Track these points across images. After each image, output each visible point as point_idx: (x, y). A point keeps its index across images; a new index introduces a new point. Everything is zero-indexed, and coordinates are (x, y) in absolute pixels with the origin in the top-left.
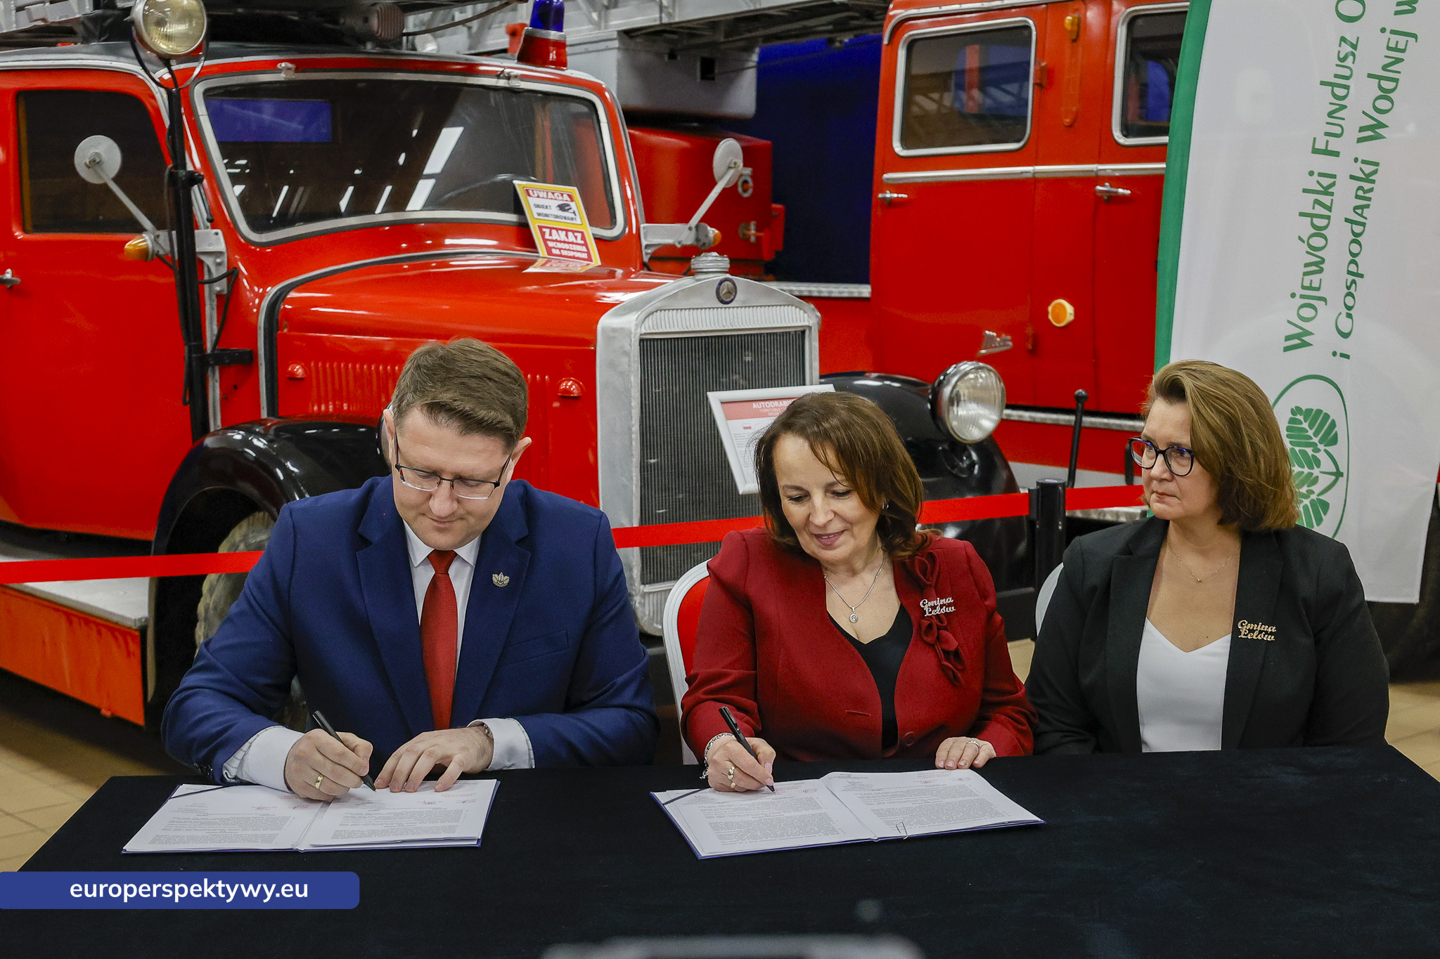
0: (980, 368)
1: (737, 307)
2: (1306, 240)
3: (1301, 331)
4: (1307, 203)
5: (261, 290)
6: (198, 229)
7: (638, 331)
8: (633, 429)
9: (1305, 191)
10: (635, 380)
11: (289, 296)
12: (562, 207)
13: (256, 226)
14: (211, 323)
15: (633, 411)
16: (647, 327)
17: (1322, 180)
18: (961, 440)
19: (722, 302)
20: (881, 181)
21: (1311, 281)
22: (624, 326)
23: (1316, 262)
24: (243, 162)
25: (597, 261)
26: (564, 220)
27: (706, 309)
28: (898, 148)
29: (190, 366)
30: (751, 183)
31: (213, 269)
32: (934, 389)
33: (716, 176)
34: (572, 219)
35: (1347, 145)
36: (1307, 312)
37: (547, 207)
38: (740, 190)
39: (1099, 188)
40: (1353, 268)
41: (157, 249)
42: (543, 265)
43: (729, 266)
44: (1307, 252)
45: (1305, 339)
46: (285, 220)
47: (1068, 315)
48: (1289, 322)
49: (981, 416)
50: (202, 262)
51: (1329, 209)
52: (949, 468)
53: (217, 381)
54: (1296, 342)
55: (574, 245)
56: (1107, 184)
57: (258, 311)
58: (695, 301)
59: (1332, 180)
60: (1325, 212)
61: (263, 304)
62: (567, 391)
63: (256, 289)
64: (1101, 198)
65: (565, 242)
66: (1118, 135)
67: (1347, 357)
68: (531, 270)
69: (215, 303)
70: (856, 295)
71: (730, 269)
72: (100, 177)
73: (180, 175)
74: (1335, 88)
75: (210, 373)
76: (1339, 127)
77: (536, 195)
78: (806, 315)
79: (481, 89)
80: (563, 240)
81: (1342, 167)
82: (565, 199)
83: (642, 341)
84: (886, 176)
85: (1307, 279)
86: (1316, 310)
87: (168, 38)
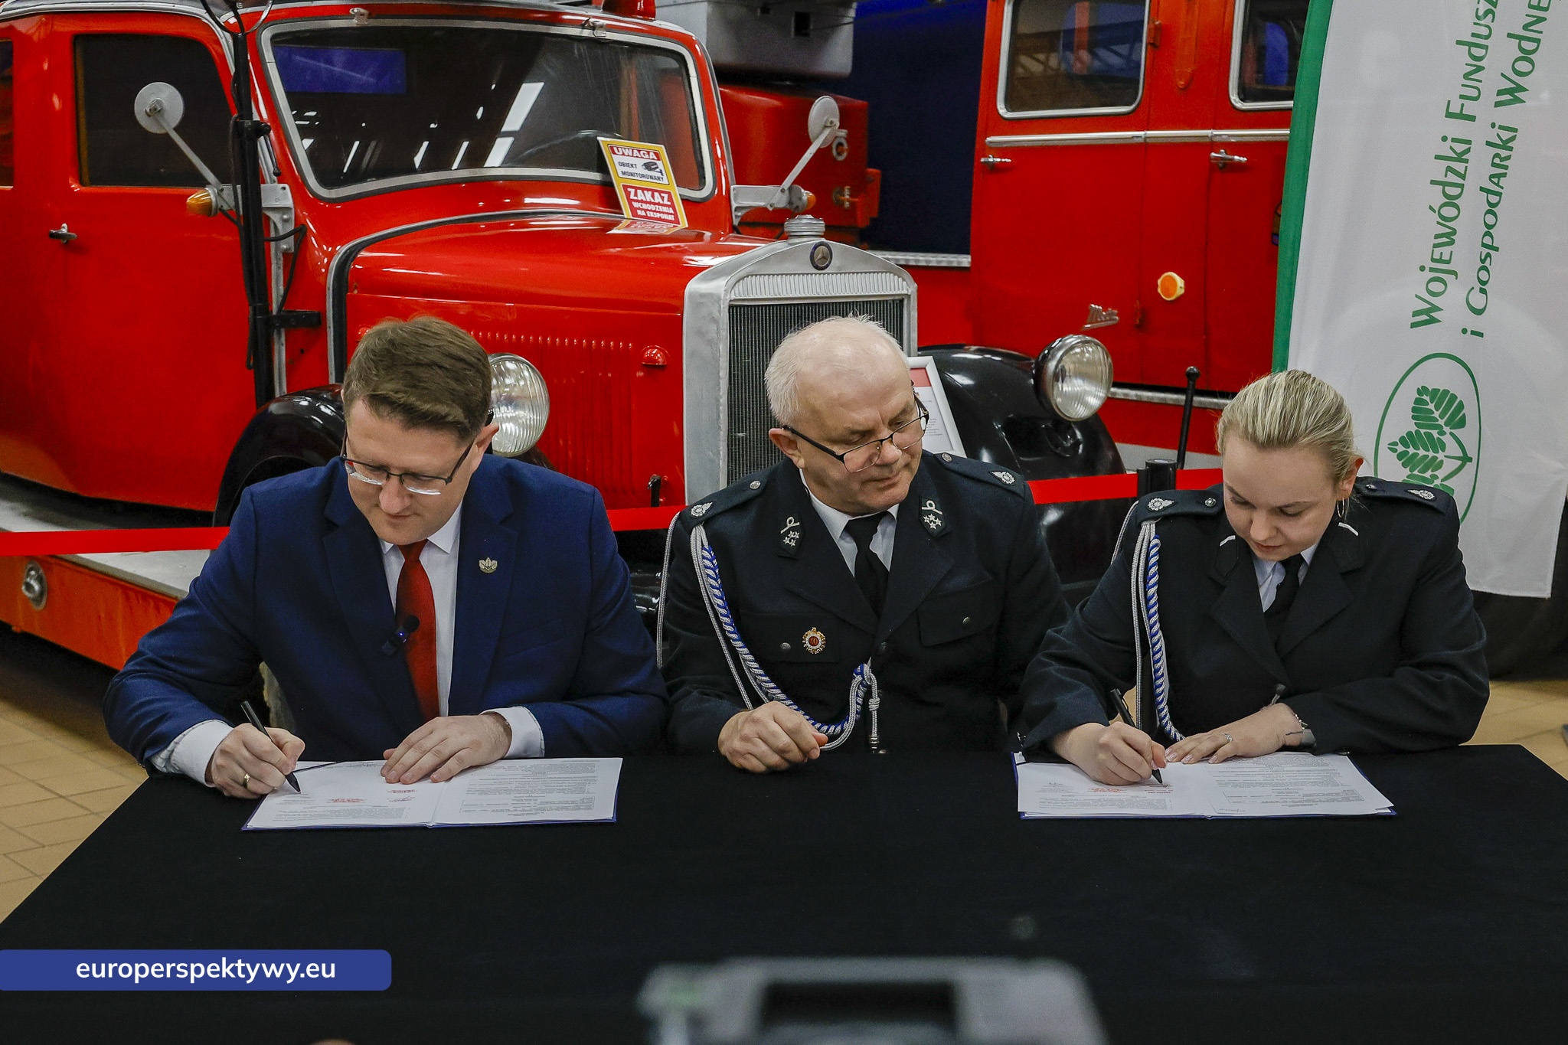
0: (1087, 342)
1: (833, 274)
2: (1436, 210)
3: (1428, 306)
4: (1438, 170)
5: (330, 249)
6: (264, 183)
7: (728, 297)
8: (721, 401)
9: (1437, 157)
10: (723, 348)
11: (359, 256)
12: (648, 166)
13: (325, 181)
14: (277, 284)
15: (721, 381)
16: (737, 292)
17: (1455, 146)
18: (1065, 418)
19: (817, 267)
20: (984, 145)
21: (1442, 253)
22: (713, 291)
23: (1447, 233)
24: (313, 114)
25: (684, 223)
26: (650, 180)
27: (799, 274)
28: (1002, 110)
29: (255, 328)
30: (846, 146)
31: (280, 226)
32: (1037, 363)
33: (811, 136)
34: (659, 178)
35: (1483, 109)
36: (1436, 287)
37: (632, 165)
38: (834, 152)
39: (1213, 154)
40: (1488, 240)
41: (221, 203)
42: (628, 226)
43: (824, 230)
44: (1438, 223)
45: (1434, 315)
46: (357, 175)
47: (1178, 288)
48: (1417, 296)
49: (1086, 393)
50: (268, 218)
51: (1463, 177)
52: (1052, 447)
53: (282, 345)
54: (1424, 317)
55: (660, 207)
56: (1222, 151)
57: (327, 270)
58: (789, 267)
59: (1469, 146)
60: (1459, 181)
61: (332, 263)
62: (652, 359)
63: (325, 248)
64: (1217, 164)
65: (650, 203)
66: (1234, 99)
67: (1480, 335)
68: (614, 231)
69: (281, 262)
70: (955, 265)
71: (825, 232)
72: (162, 127)
73: (245, 126)
74: (1472, 48)
75: (275, 336)
76: (1475, 90)
77: (621, 153)
78: (904, 283)
79: (564, 40)
80: (648, 200)
81: (1478, 132)
82: (651, 157)
83: (731, 307)
84: (989, 139)
85: (1437, 251)
86: (1445, 284)
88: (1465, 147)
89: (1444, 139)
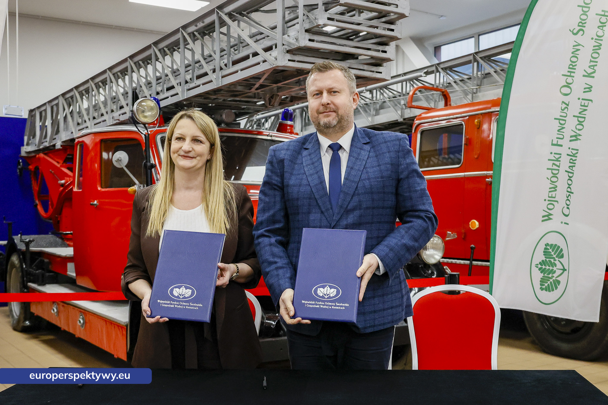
0: (436, 237)
2: (549, 179)
3: (548, 214)
9: (549, 160)
17: (555, 155)
18: (428, 263)
21: (552, 194)
23: (554, 187)
35: (565, 142)
36: (551, 207)
39: (487, 180)
40: (569, 190)
44: (550, 183)
45: (550, 217)
47: (477, 225)
48: (543, 210)
49: (435, 254)
51: (559, 167)
52: (423, 274)
54: (546, 218)
56: (490, 178)
59: (560, 156)
60: (557, 168)
64: (488, 183)
67: (568, 224)
72: (121, 166)
73: (148, 164)
74: (560, 121)
76: (562, 136)
79: (261, 140)
81: (564, 151)
85: (550, 194)
86: (554, 205)
87: (145, 117)
89: (551, 153)
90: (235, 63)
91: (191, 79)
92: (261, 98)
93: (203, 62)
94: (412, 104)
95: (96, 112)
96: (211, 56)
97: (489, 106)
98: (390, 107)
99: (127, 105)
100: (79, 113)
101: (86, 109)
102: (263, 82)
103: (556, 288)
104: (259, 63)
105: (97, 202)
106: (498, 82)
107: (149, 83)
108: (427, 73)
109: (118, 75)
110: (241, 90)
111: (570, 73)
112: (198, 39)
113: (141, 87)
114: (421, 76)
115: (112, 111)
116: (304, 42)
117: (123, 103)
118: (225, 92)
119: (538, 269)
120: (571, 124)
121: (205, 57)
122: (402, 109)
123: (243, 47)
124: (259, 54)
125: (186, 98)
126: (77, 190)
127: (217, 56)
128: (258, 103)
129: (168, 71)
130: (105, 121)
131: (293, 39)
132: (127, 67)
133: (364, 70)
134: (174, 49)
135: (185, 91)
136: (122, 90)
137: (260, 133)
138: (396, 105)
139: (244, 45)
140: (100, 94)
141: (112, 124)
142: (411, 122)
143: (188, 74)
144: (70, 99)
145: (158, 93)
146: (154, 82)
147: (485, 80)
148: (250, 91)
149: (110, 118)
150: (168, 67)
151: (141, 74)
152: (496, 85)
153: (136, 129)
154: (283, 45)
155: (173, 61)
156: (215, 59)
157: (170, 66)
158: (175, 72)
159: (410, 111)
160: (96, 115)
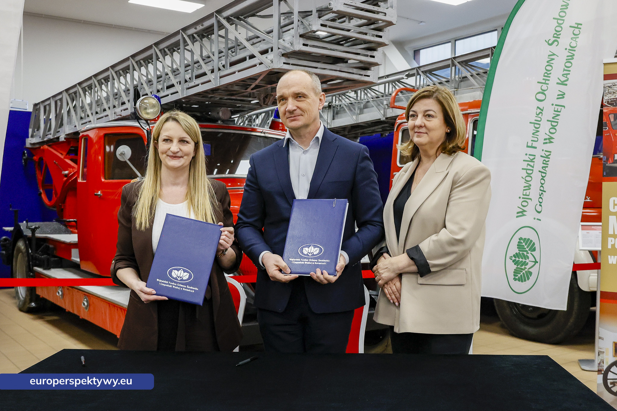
2: (524, 178)
3: (522, 210)
4: (525, 165)
9: (524, 161)
17: (530, 157)
23: (528, 186)
28: (398, 164)
35: (539, 145)
36: (525, 204)
40: (542, 188)
44: (525, 182)
45: (524, 213)
48: (518, 207)
51: (533, 167)
54: (521, 214)
59: (534, 157)
60: (531, 168)
67: (540, 220)
72: (124, 159)
74: (535, 125)
76: (537, 138)
79: (255, 136)
81: (538, 152)
85: (525, 192)
86: (528, 203)
87: (148, 114)
88: (533, 157)
89: (526, 154)
90: (232, 64)
91: (190, 78)
92: (255, 98)
93: (202, 62)
94: (394, 105)
95: (98, 107)
96: (209, 57)
97: (466, 107)
98: (373, 107)
99: (129, 101)
100: (82, 107)
101: (89, 104)
102: (258, 83)
103: (528, 279)
104: (255, 66)
105: (101, 193)
106: (474, 85)
107: (150, 82)
108: (408, 76)
109: (120, 73)
110: (238, 90)
111: (545, 81)
112: (197, 41)
113: (142, 84)
114: (403, 78)
115: (114, 107)
116: (299, 46)
117: (125, 99)
118: (223, 92)
119: (512, 261)
120: (545, 127)
121: (204, 58)
122: (385, 109)
123: (240, 50)
124: (256, 57)
125: (185, 96)
126: (82, 181)
127: (215, 58)
128: (252, 102)
129: (168, 70)
130: (108, 116)
131: (288, 43)
132: (129, 66)
133: (353, 73)
134: (174, 49)
135: (184, 90)
136: (123, 87)
137: (254, 130)
138: (379, 105)
139: (241, 47)
140: (103, 91)
141: (114, 119)
142: (393, 121)
143: (188, 74)
144: (73, 94)
145: (158, 91)
146: (155, 81)
147: (462, 83)
148: (246, 91)
149: (113, 114)
150: (169, 66)
151: (142, 72)
152: (472, 88)
153: (139, 125)
154: (279, 48)
155: (173, 61)
156: (213, 60)
157: (170, 65)
158: (174, 72)
159: (392, 111)
160: (98, 110)
